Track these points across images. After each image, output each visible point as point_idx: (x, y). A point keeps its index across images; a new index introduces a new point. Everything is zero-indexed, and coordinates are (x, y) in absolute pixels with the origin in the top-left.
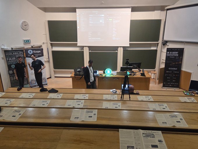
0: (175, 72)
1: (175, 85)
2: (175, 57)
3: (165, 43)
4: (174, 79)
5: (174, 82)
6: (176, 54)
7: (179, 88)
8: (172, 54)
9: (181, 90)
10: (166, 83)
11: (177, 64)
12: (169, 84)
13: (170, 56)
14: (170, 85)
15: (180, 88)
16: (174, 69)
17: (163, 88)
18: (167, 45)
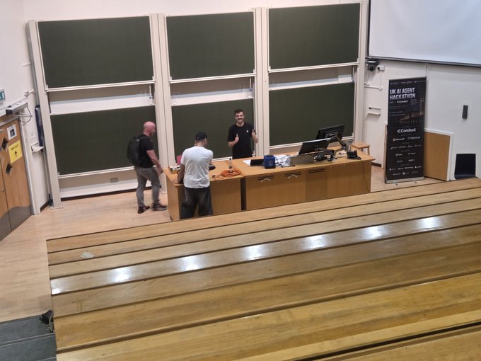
0: (412, 138)
1: (415, 170)
2: (409, 99)
3: (373, 65)
4: (411, 157)
5: (412, 164)
6: (409, 92)
7: (423, 178)
8: (402, 94)
9: (428, 181)
10: (394, 169)
11: (415, 118)
12: (401, 171)
13: (396, 100)
14: (404, 173)
15: (426, 177)
16: (410, 130)
17: (388, 182)
18: (379, 68)
